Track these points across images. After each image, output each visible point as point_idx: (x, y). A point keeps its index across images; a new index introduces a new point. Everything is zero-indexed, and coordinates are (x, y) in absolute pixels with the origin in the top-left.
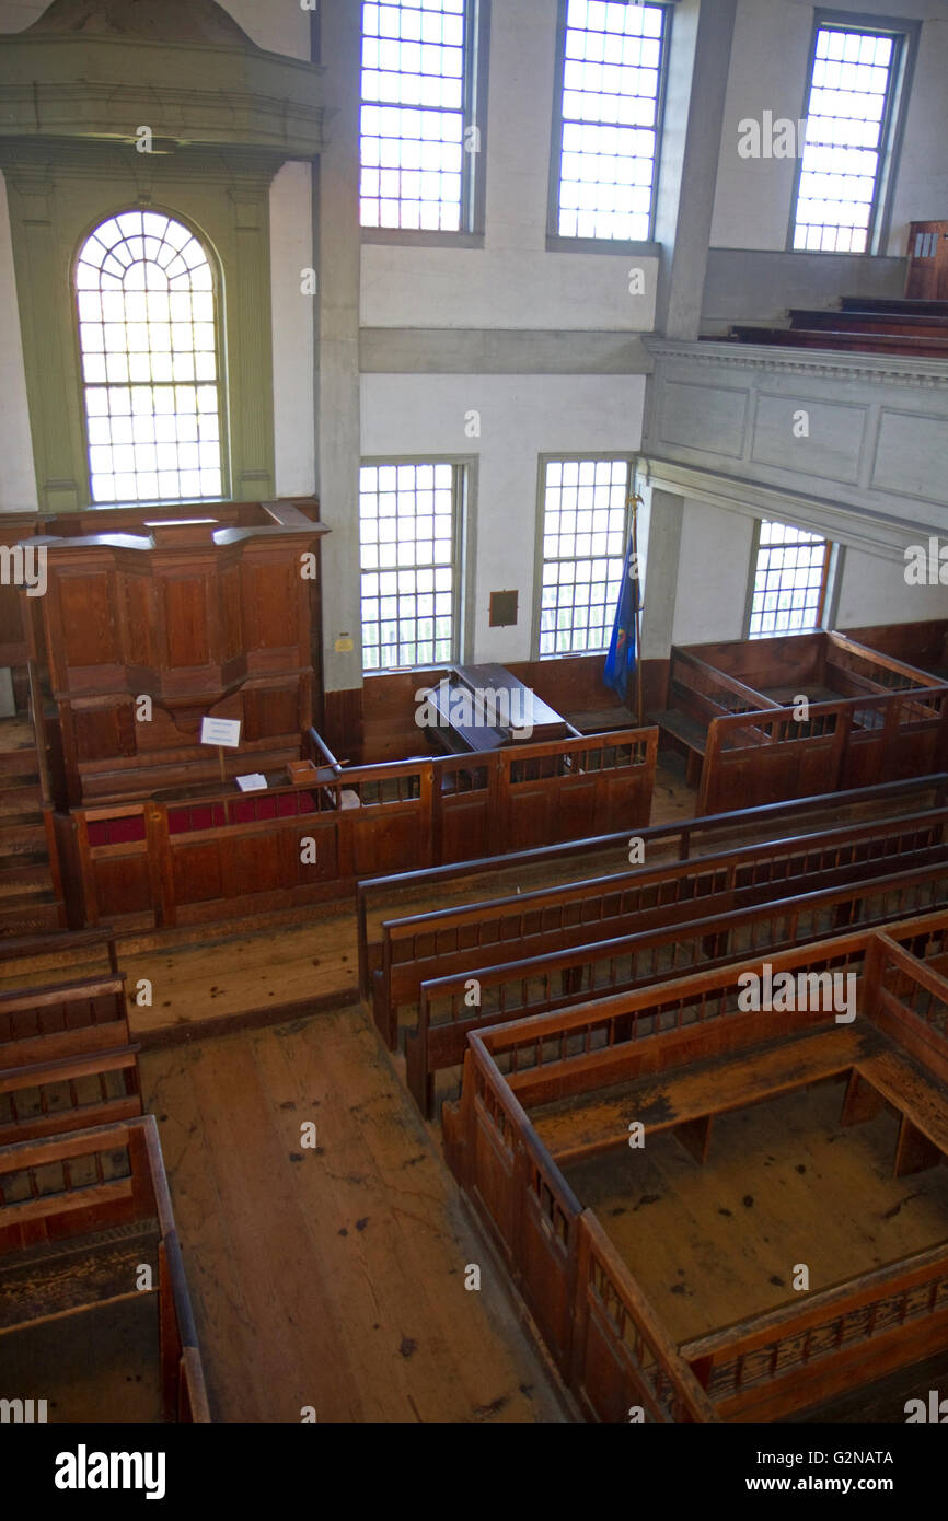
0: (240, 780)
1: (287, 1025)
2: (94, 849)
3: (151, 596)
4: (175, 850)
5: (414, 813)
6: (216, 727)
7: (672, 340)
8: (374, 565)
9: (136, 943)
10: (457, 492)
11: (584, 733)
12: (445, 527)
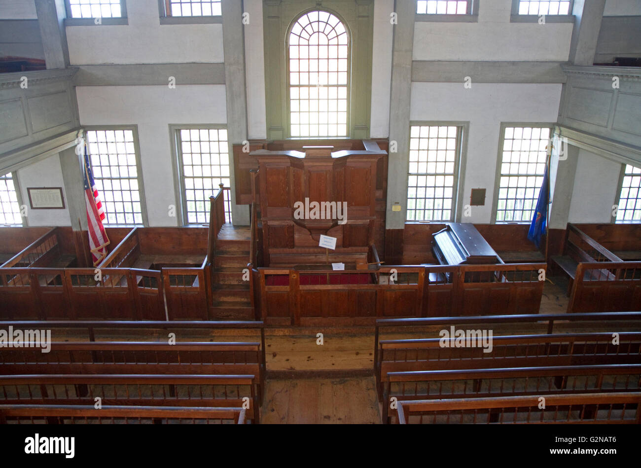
0: (333, 265)
1: (338, 380)
2: (267, 287)
3: (303, 178)
4: (302, 292)
5: (414, 290)
6: (326, 240)
7: (577, 66)
8: (415, 172)
9: (282, 331)
10: (458, 139)
11: (505, 262)
12: (451, 156)
